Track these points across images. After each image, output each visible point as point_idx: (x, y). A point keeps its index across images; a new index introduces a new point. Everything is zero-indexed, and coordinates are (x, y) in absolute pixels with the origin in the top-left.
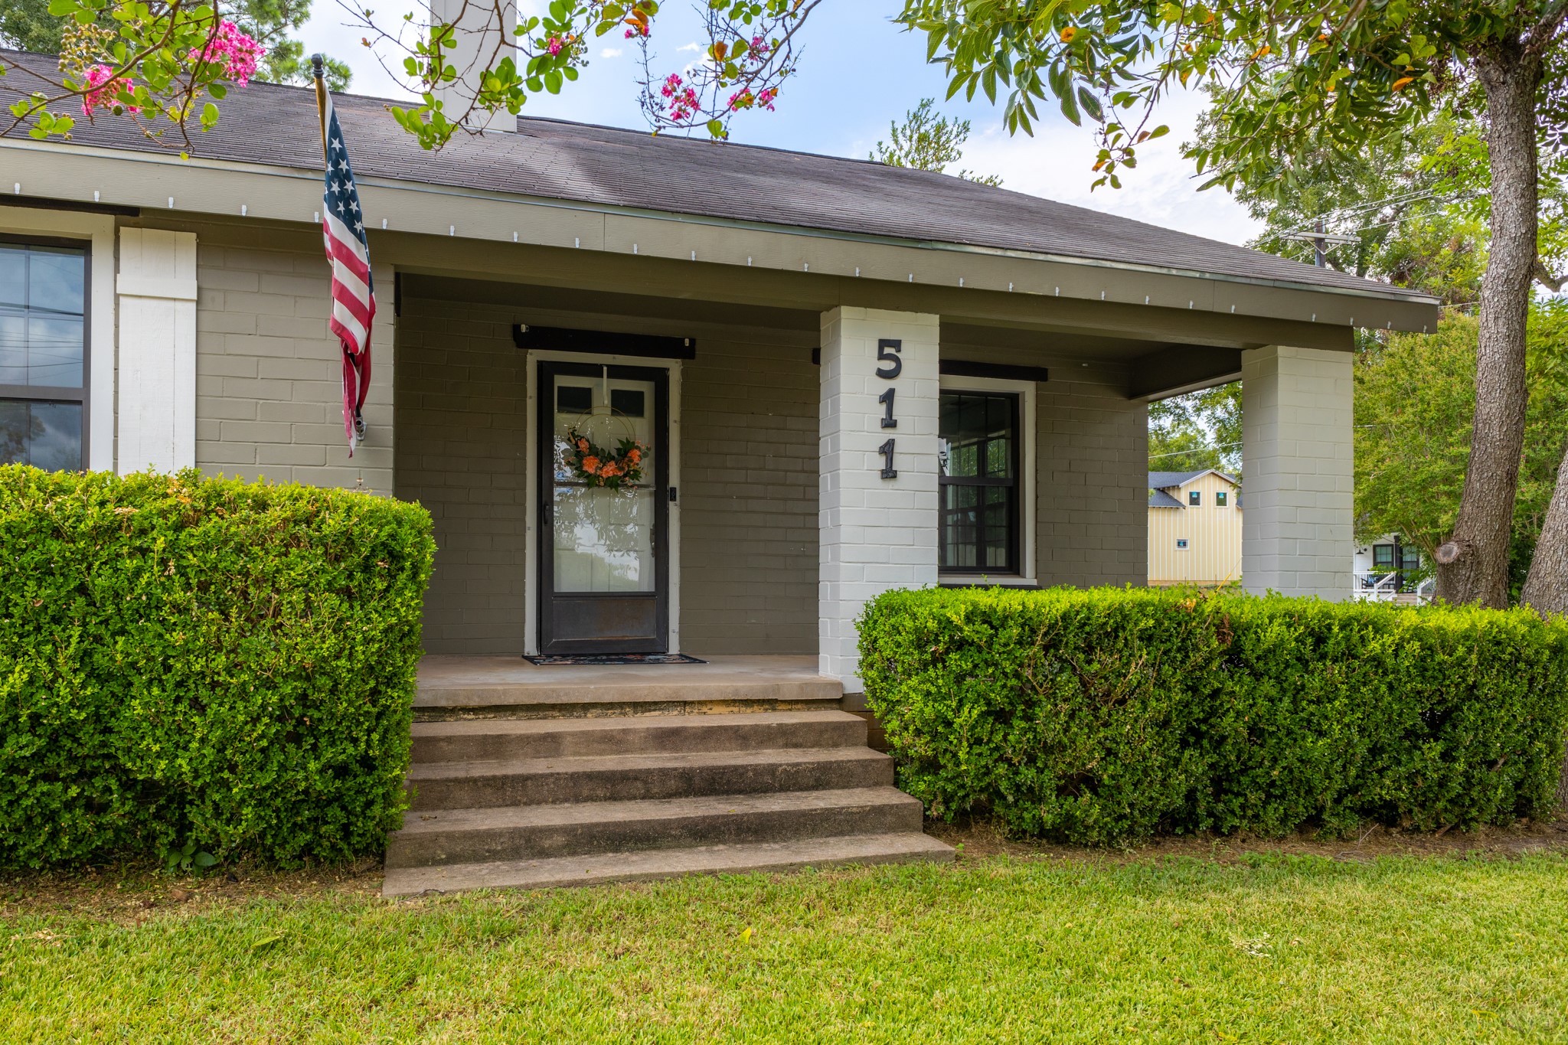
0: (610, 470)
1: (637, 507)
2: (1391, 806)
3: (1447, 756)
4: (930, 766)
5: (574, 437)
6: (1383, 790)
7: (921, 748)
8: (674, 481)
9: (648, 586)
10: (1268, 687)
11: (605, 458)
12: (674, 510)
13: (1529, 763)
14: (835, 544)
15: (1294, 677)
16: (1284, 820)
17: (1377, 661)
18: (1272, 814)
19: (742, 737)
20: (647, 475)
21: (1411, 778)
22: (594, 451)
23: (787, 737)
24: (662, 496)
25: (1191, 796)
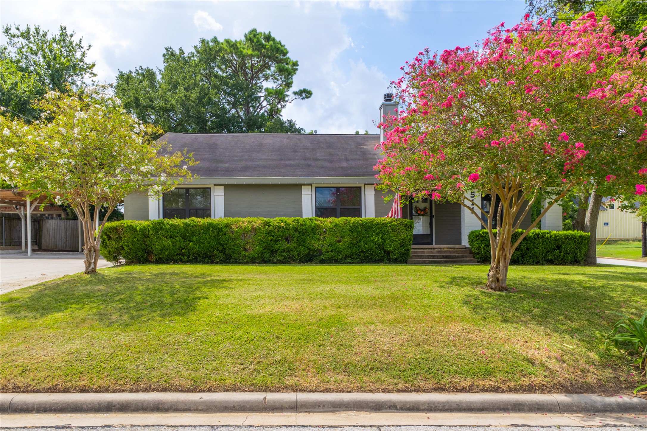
0: (422, 213)
1: (427, 218)
2: (551, 260)
3: (560, 252)
4: (478, 254)
5: (416, 207)
6: (550, 257)
7: (477, 251)
8: (434, 214)
9: (429, 233)
10: (529, 242)
11: (422, 211)
12: (434, 219)
13: (576, 254)
14: (464, 224)
15: (534, 241)
16: (533, 262)
17: (547, 238)
18: (531, 261)
19: (450, 252)
20: (429, 213)
21: (554, 255)
22: (420, 209)
23: (457, 252)
24: (431, 217)
25: (518, 258)
